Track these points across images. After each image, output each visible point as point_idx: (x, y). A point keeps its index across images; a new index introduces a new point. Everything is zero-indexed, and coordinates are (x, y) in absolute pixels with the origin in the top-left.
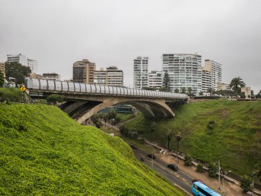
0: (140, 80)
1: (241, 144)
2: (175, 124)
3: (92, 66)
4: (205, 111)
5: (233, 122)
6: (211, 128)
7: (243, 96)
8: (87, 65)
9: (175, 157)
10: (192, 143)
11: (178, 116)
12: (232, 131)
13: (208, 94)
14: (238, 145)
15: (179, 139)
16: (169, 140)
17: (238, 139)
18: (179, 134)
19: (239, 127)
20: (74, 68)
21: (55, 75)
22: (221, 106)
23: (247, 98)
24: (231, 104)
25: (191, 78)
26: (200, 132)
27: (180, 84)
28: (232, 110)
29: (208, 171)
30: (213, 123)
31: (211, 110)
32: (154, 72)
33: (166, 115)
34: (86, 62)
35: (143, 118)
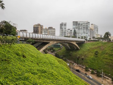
0: (63, 33)
1: (111, 61)
2: (80, 52)
3: (42, 27)
4: (93, 47)
5: (106, 52)
6: (97, 54)
7: (110, 40)
8: (40, 26)
9: (81, 67)
10: (88, 61)
11: (81, 49)
12: (106, 55)
13: (93, 39)
14: (110, 62)
15: (83, 59)
16: (78, 59)
17: (109, 59)
18: (83, 57)
19: (110, 54)
20: (34, 27)
21: (25, 31)
22: (100, 45)
23: (112, 41)
24: (105, 44)
25: (85, 32)
26: (91, 56)
27: (80, 34)
28: (105, 46)
29: (97, 74)
30: (97, 52)
31: (96, 46)
32: (69, 29)
33: (76, 48)
34: (39, 25)
35: (65, 50)
